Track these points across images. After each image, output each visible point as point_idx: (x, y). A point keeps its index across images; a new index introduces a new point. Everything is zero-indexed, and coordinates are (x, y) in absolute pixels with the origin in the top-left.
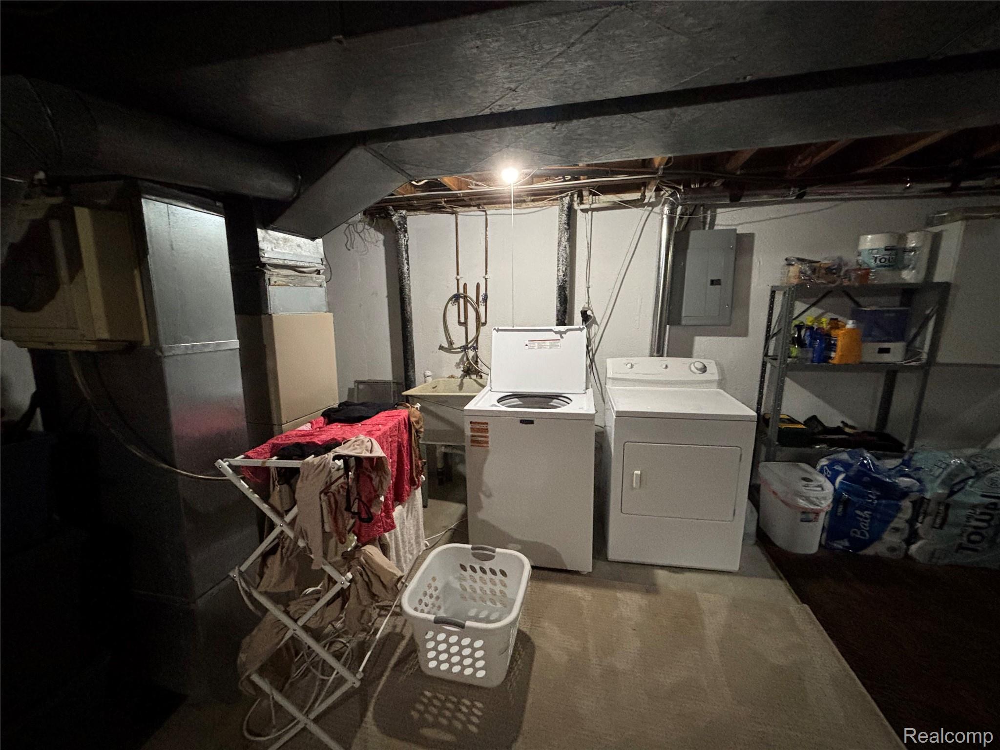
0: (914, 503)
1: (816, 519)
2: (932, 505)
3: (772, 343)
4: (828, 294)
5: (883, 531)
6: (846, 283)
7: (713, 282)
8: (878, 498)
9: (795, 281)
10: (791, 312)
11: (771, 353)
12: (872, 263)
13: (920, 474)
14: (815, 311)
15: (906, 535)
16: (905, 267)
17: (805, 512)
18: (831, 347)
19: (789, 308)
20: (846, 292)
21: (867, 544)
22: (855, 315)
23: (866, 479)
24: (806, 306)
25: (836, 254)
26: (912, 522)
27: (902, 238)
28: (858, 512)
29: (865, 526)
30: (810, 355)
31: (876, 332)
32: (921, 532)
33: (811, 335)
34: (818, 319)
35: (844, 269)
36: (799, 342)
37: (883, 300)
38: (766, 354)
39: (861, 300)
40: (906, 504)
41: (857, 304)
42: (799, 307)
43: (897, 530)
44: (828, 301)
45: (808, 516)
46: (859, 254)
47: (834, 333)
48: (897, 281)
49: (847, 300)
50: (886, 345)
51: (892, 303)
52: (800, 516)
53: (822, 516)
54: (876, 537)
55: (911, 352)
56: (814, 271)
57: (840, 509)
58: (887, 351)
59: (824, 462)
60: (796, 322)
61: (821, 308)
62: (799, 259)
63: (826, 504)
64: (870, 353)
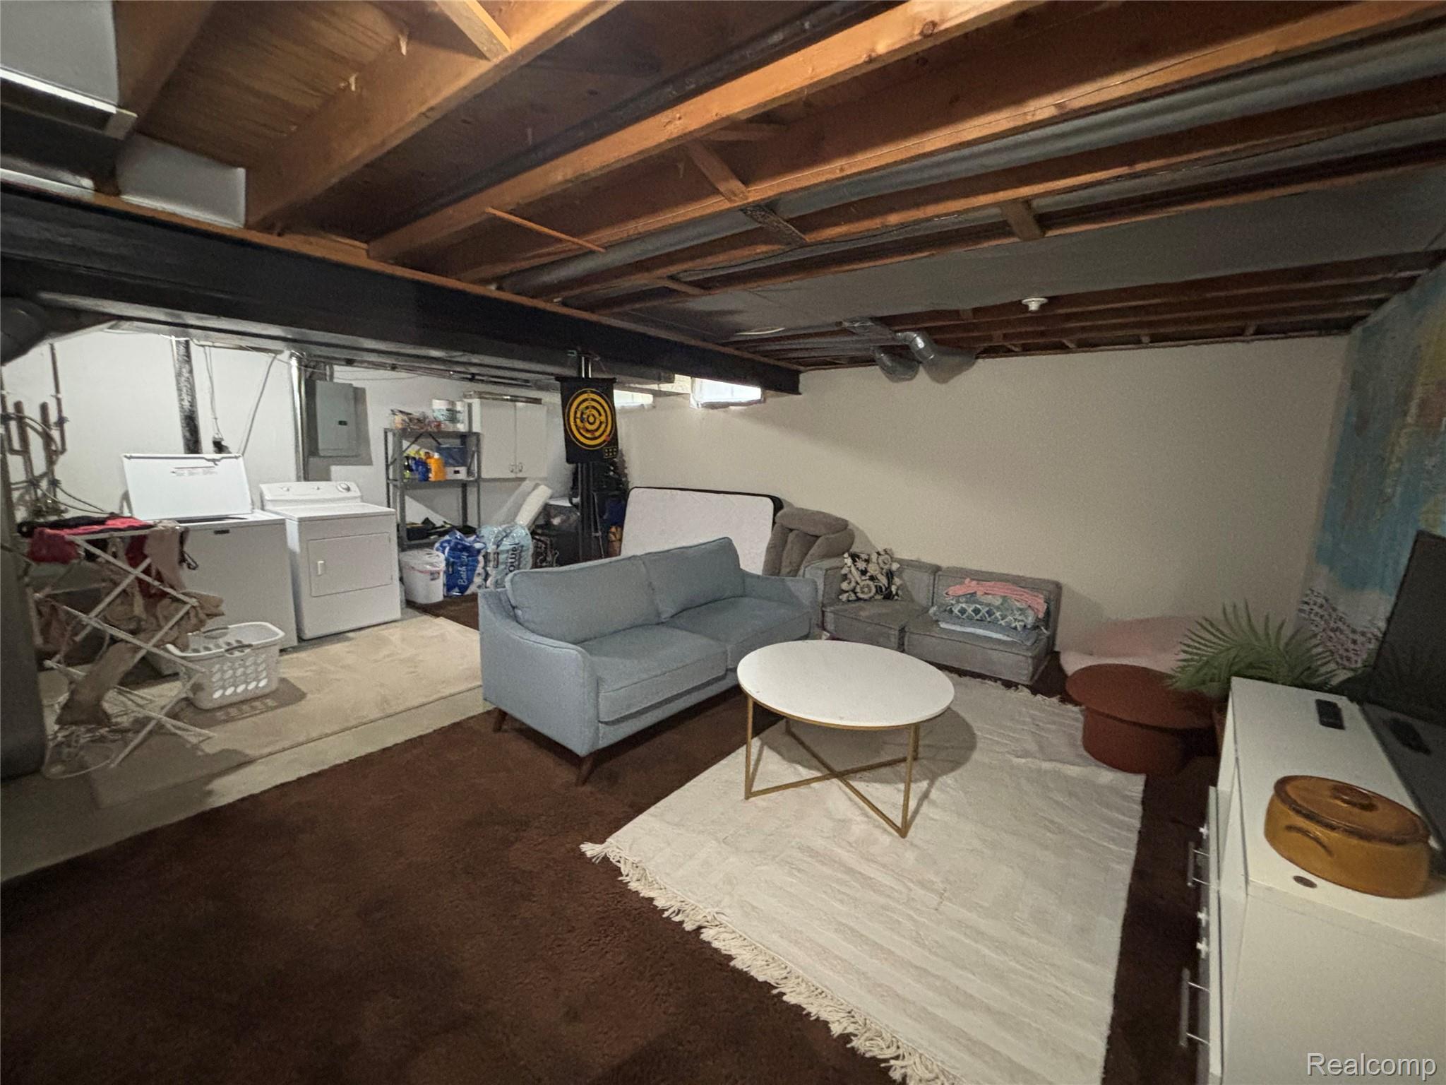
0: (484, 556)
1: (438, 577)
2: (492, 555)
3: (391, 468)
4: (420, 436)
5: (473, 577)
6: (430, 429)
7: (341, 423)
8: (468, 557)
9: (400, 426)
10: (401, 446)
11: (391, 477)
12: (442, 418)
13: (484, 540)
14: (415, 447)
15: (483, 577)
16: (459, 422)
17: (432, 573)
18: (428, 470)
19: (398, 445)
20: (431, 435)
21: (466, 588)
22: (439, 450)
23: (459, 546)
24: (408, 444)
25: (421, 410)
26: (484, 568)
27: (453, 403)
28: (459, 568)
29: (464, 575)
30: (417, 476)
31: (451, 461)
32: (490, 572)
33: (416, 463)
34: (418, 452)
35: (427, 420)
36: (409, 468)
37: (451, 440)
38: (388, 478)
39: (440, 440)
40: (481, 558)
41: (439, 444)
42: (405, 444)
43: (479, 574)
44: (421, 440)
45: (434, 576)
46: (434, 411)
47: (429, 461)
48: (455, 430)
49: (430, 440)
50: (457, 469)
51: (456, 442)
52: (429, 577)
53: (442, 574)
54: (470, 581)
55: (469, 473)
56: (411, 420)
57: (450, 570)
58: (457, 472)
59: (437, 545)
60: (405, 455)
61: (418, 445)
62: (401, 412)
63: (442, 566)
64: (450, 474)
